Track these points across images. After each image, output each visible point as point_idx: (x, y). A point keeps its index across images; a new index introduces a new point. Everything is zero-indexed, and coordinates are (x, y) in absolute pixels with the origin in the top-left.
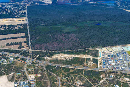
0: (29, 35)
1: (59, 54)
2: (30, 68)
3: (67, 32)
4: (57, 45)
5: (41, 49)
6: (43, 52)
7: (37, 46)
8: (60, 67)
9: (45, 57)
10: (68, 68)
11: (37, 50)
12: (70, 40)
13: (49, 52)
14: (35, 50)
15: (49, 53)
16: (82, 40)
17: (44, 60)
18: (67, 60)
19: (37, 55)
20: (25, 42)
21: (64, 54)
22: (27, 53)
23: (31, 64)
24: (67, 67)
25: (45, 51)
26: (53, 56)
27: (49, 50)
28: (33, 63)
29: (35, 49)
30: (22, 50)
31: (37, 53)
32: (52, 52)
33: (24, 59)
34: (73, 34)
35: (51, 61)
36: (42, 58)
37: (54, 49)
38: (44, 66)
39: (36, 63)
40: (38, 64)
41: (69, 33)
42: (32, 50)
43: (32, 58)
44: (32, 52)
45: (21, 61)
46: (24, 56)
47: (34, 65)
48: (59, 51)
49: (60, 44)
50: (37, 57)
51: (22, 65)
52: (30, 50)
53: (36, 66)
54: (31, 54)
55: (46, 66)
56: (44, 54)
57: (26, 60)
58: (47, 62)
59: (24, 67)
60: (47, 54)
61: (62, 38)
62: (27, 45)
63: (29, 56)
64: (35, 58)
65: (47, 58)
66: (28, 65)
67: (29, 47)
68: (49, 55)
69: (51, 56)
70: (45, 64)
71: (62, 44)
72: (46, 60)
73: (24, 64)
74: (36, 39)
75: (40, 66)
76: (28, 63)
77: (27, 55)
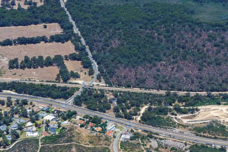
0: (76, 30)
1: (219, 104)
3: (214, 23)
4: (196, 72)
5: (140, 83)
6: (154, 96)
7: (122, 71)
9: (169, 115)
11: (129, 86)
13: (175, 95)
14: (124, 89)
15: (181, 100)
17: (170, 124)
19: (138, 107)
20: (73, 57)
22: (96, 96)
23: (131, 139)
25: (163, 92)
26: (197, 110)
27: (173, 88)
28: (136, 136)
29: (119, 85)
30: (74, 86)
31: (138, 101)
32: (188, 95)
33: (96, 121)
35: (198, 130)
36: (162, 116)
37: (192, 87)
38: (184, 149)
39: (148, 136)
40: (156, 138)
41: (219, 26)
42: (111, 89)
43: (123, 115)
44: (116, 96)
45: (89, 128)
46: (91, 109)
47: (142, 142)
48: (213, 93)
49: (204, 68)
50: (141, 115)
51: (101, 142)
52: (103, 86)
53: (151, 146)
54: (116, 103)
55: (188, 146)
56: (163, 104)
57: (105, 125)
58: (186, 132)
59: (110, 148)
60: (173, 104)
61: (204, 46)
62: (88, 70)
63: (109, 108)
64: (134, 117)
65: (179, 116)
66: (122, 142)
67: (95, 75)
68: (183, 106)
69: (192, 111)
70: (184, 142)
71: (213, 67)
72: (180, 125)
73: (107, 139)
74: (108, 46)
75: (166, 148)
76: (118, 135)
77: (102, 105)
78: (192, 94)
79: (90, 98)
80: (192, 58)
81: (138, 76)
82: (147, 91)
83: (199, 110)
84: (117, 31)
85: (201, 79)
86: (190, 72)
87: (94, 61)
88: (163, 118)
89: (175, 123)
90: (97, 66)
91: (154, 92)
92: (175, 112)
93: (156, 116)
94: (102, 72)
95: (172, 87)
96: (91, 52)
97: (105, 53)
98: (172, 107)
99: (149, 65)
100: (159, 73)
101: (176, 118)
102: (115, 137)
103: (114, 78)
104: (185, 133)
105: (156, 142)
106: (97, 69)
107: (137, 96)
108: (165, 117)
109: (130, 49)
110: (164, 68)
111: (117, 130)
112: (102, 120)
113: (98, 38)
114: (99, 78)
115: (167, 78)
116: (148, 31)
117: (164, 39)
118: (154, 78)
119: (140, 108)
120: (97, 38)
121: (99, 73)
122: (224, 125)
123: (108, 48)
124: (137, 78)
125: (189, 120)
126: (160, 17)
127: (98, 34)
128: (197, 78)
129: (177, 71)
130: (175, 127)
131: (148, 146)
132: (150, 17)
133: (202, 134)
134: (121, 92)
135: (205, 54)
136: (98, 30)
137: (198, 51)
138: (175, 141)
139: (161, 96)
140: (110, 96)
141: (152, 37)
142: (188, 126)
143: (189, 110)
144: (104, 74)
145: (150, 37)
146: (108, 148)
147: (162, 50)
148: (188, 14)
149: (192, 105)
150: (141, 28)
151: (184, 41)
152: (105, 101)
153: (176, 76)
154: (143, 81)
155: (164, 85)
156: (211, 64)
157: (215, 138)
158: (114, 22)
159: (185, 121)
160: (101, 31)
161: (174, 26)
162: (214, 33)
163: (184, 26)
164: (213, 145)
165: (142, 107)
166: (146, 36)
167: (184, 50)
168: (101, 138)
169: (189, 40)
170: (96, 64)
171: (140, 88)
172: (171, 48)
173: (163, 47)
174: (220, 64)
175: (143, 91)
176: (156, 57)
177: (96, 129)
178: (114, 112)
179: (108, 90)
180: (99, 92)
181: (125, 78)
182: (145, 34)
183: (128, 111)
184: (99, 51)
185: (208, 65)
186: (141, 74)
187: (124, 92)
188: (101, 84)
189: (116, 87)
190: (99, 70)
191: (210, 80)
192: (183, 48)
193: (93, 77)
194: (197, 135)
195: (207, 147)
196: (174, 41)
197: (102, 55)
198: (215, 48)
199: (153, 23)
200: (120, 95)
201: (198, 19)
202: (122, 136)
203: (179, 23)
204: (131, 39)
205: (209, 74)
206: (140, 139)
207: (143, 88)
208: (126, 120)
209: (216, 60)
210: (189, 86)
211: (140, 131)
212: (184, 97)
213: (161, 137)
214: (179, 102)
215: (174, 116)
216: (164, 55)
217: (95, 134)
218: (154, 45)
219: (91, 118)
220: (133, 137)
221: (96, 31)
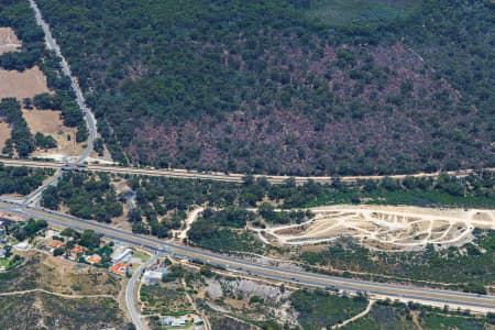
0: (50, 44)
1: (356, 202)
2: (177, 315)
3: (351, 27)
4: (310, 133)
5: (189, 158)
6: (218, 185)
7: (149, 133)
8: (397, 304)
9: (249, 226)
10: (467, 313)
11: (164, 165)
12: (393, 90)
13: (263, 183)
14: (152, 172)
15: (275, 193)
16: (484, 96)
17: (251, 247)
18: (430, 247)
19: (182, 210)
20: (43, 103)
21: (394, 203)
22: (91, 188)
23: (165, 280)
24: (454, 307)
25: (237, 178)
26: (310, 215)
27: (258, 168)
28: (176, 273)
29: (143, 163)
30: (42, 165)
31: (182, 197)
32: (290, 184)
33: (90, 242)
34: (399, 49)
35: (310, 259)
36: (233, 229)
37: (300, 166)
38: (278, 300)
39: (203, 273)
40: (218, 277)
41: (363, 34)
42: (124, 171)
43: (150, 228)
44: (134, 186)
45: (73, 257)
46: (78, 216)
47: (188, 286)
48: (345, 179)
49: (327, 126)
50: (188, 228)
51: (99, 288)
52: (107, 165)
53: (207, 295)
54: (134, 202)
55: (287, 294)
56: (236, 202)
57: (109, 250)
58: (284, 262)
59: (118, 300)
60: (258, 203)
61: (328, 77)
62: (76, 130)
63: (119, 214)
64: (174, 232)
65: (270, 230)
66: (144, 285)
67: (90, 142)
68: (279, 207)
69: (299, 218)
70: (279, 284)
71: (347, 122)
72: (272, 248)
73: (112, 280)
74: (121, 78)
75: (240, 298)
76: (135, 272)
77: (103, 207)
78: (300, 181)
79: (77, 192)
80: (303, 104)
81: (184, 143)
82: (204, 176)
83: (314, 215)
84: (141, 45)
85: (319, 147)
86: (297, 134)
87: (89, 111)
88: (235, 234)
89: (261, 243)
90: (95, 122)
91: (219, 176)
92: (263, 221)
93: (221, 229)
94: (105, 135)
95: (257, 166)
96: (83, 91)
97: (112, 94)
98: (255, 210)
99: (208, 119)
100: (230, 136)
101: (263, 233)
102: (129, 276)
103: (132, 148)
104: (281, 265)
105: (219, 286)
106: (96, 128)
107: (180, 187)
108: (241, 231)
109: (168, 84)
110: (241, 125)
111: (134, 260)
112: (103, 239)
113: (99, 59)
114: (98, 148)
115: (247, 147)
116: (208, 45)
117: (243, 63)
118: (219, 146)
119: (187, 212)
120: (96, 59)
121: (100, 136)
122: (366, 247)
123: (121, 83)
124: (181, 148)
125: (292, 237)
126: (236, 16)
127: (99, 51)
128: (311, 146)
129: (269, 131)
130: (260, 253)
131: (201, 295)
132: (212, 15)
133: (318, 266)
134: (146, 177)
135: (330, 96)
136: (99, 43)
137: (315, 87)
138: (259, 283)
139: (233, 185)
140: (121, 187)
141: (218, 59)
142: (288, 251)
143: (292, 216)
144: (110, 139)
145: (212, 57)
146: (113, 301)
147: (238, 86)
148: (295, 7)
149: (299, 206)
150: (193, 38)
151: (286, 67)
152: (111, 199)
153: (267, 142)
154: (195, 154)
155: (240, 163)
156: (343, 115)
157: (346, 275)
158: (134, 25)
159: (283, 240)
160: (106, 45)
161: (265, 34)
162: (353, 49)
163: (286, 35)
164: (341, 291)
165: (192, 209)
166: (204, 56)
167: (286, 86)
168: (99, 278)
169: (296, 64)
170: (93, 116)
171: (187, 168)
172: (257, 83)
173: (239, 80)
174: (360, 117)
175: (194, 175)
176: (223, 102)
177: (87, 258)
178: (130, 221)
179: (119, 175)
180: (97, 179)
181: (155, 146)
182: (202, 52)
183: (160, 219)
184: (100, 88)
185: (336, 118)
186: (191, 138)
187: (152, 178)
188: (102, 162)
189: (136, 166)
190: (99, 131)
191: (340, 151)
192: (283, 82)
193: (84, 147)
194: (308, 269)
195: (328, 295)
196: (265, 67)
197: (106, 97)
198: (353, 82)
199: (220, 28)
200: (144, 184)
201: (317, 20)
202: (147, 273)
203: (276, 27)
204: (170, 62)
205: (337, 138)
206: (183, 280)
207: (194, 168)
208: (155, 238)
209: (353, 108)
210: (295, 165)
211: (184, 262)
212: (283, 186)
213: (230, 274)
214: (272, 198)
215: (259, 230)
216: (243, 96)
217: (85, 270)
218: (221, 74)
219: (79, 235)
220: (169, 275)
221: (94, 46)
